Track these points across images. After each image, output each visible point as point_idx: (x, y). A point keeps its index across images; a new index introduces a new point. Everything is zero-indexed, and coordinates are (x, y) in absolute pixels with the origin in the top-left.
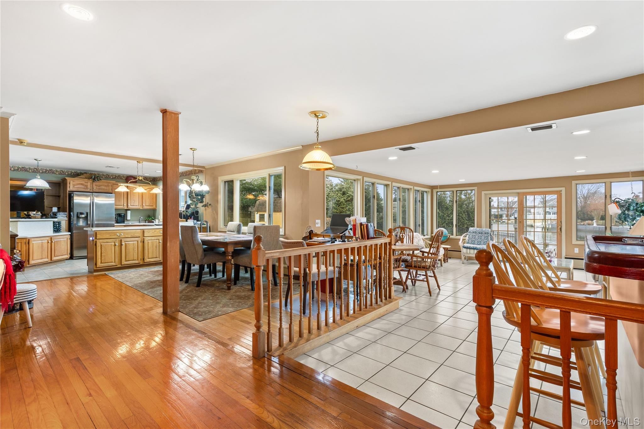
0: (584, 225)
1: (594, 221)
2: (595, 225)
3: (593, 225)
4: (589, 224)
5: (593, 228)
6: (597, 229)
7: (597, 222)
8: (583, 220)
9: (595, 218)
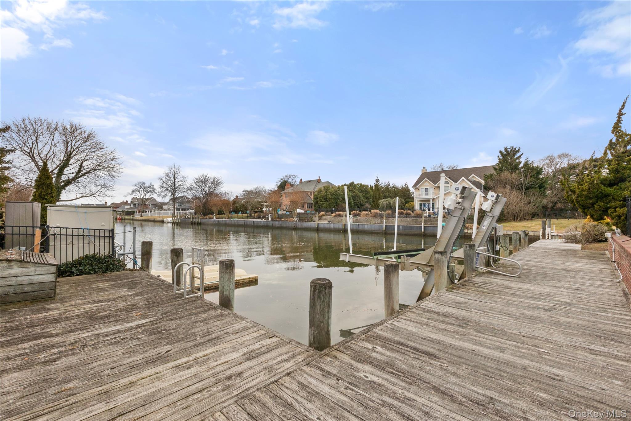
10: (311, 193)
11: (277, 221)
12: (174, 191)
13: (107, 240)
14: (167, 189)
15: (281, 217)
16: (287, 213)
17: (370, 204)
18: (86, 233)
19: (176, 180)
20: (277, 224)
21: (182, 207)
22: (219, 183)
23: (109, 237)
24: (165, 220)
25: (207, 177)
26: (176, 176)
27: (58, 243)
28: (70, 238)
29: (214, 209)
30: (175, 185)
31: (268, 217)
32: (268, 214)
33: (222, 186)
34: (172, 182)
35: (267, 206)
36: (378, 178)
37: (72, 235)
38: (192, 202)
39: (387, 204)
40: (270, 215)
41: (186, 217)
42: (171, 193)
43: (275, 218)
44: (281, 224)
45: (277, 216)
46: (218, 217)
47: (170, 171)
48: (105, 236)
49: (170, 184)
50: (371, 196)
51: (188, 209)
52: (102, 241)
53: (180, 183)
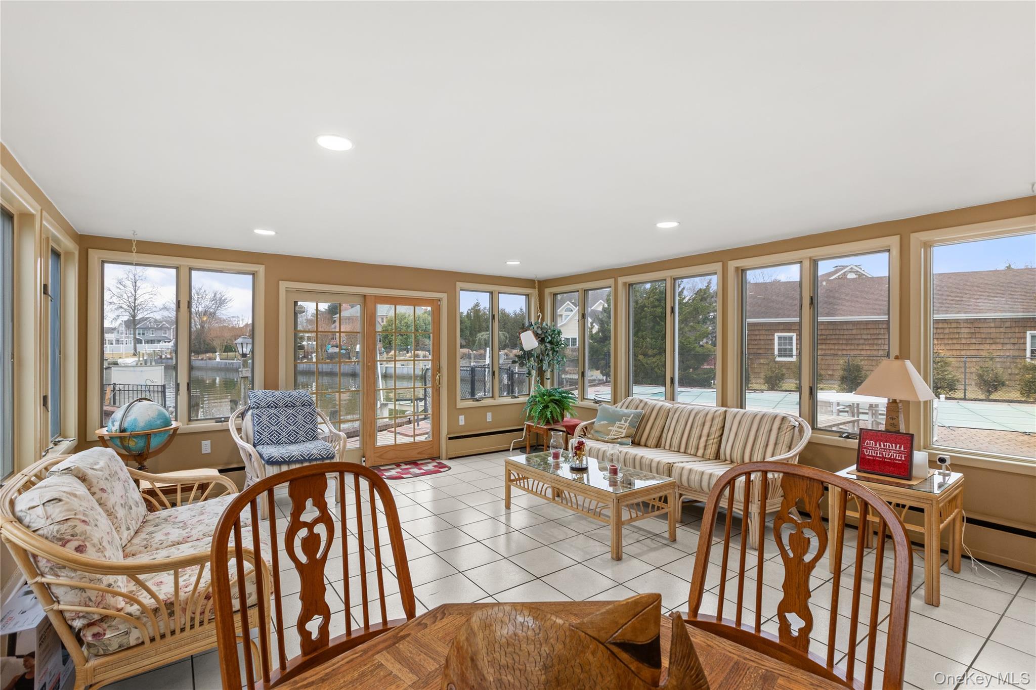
0: (202, 359)
1: (217, 354)
2: (218, 359)
3: (215, 359)
4: (210, 359)
5: (217, 365)
6: (223, 366)
7: (220, 355)
8: (198, 353)
9: (218, 350)
10: (382, 319)
11: (325, 363)
12: (134, 311)
13: (160, 394)
14: (121, 307)
15: (331, 357)
16: (342, 351)
17: (466, 339)
18: (143, 389)
19: (138, 292)
20: (326, 368)
21: (146, 337)
22: (224, 300)
23: (162, 391)
24: (120, 361)
25: (203, 290)
26: (138, 284)
27: (122, 397)
28: (131, 393)
29: (216, 343)
30: (135, 300)
31: (312, 358)
32: (312, 353)
33: (230, 305)
34: (130, 295)
35: (309, 339)
36: (479, 301)
37: (129, 391)
38: (167, 328)
39: (485, 339)
40: (314, 355)
41: (161, 357)
42: (128, 314)
43: (323, 359)
44: (332, 369)
45: (325, 355)
46: (224, 357)
47: (126, 276)
48: (158, 391)
49: (126, 297)
50: (466, 328)
51: (159, 341)
52: (156, 395)
53: (147, 297)
